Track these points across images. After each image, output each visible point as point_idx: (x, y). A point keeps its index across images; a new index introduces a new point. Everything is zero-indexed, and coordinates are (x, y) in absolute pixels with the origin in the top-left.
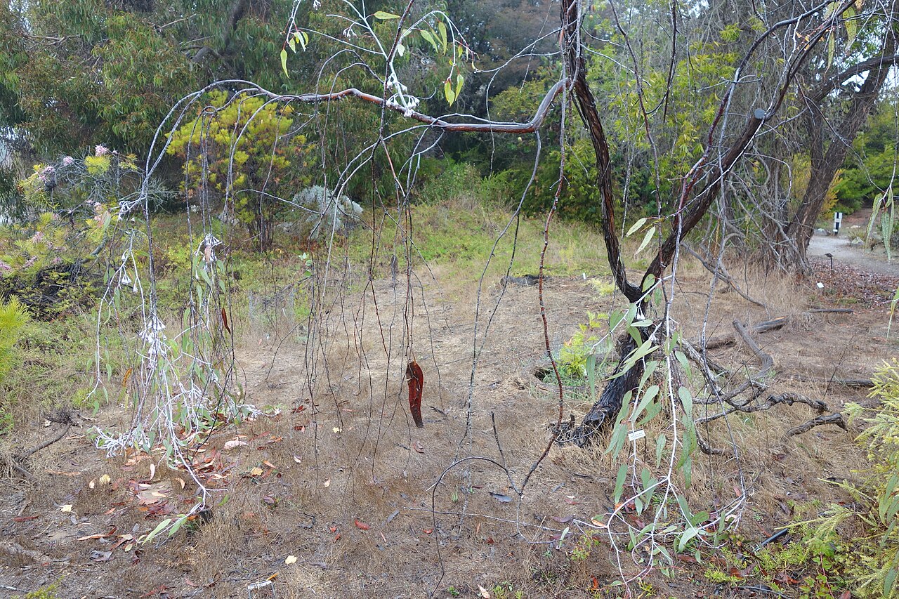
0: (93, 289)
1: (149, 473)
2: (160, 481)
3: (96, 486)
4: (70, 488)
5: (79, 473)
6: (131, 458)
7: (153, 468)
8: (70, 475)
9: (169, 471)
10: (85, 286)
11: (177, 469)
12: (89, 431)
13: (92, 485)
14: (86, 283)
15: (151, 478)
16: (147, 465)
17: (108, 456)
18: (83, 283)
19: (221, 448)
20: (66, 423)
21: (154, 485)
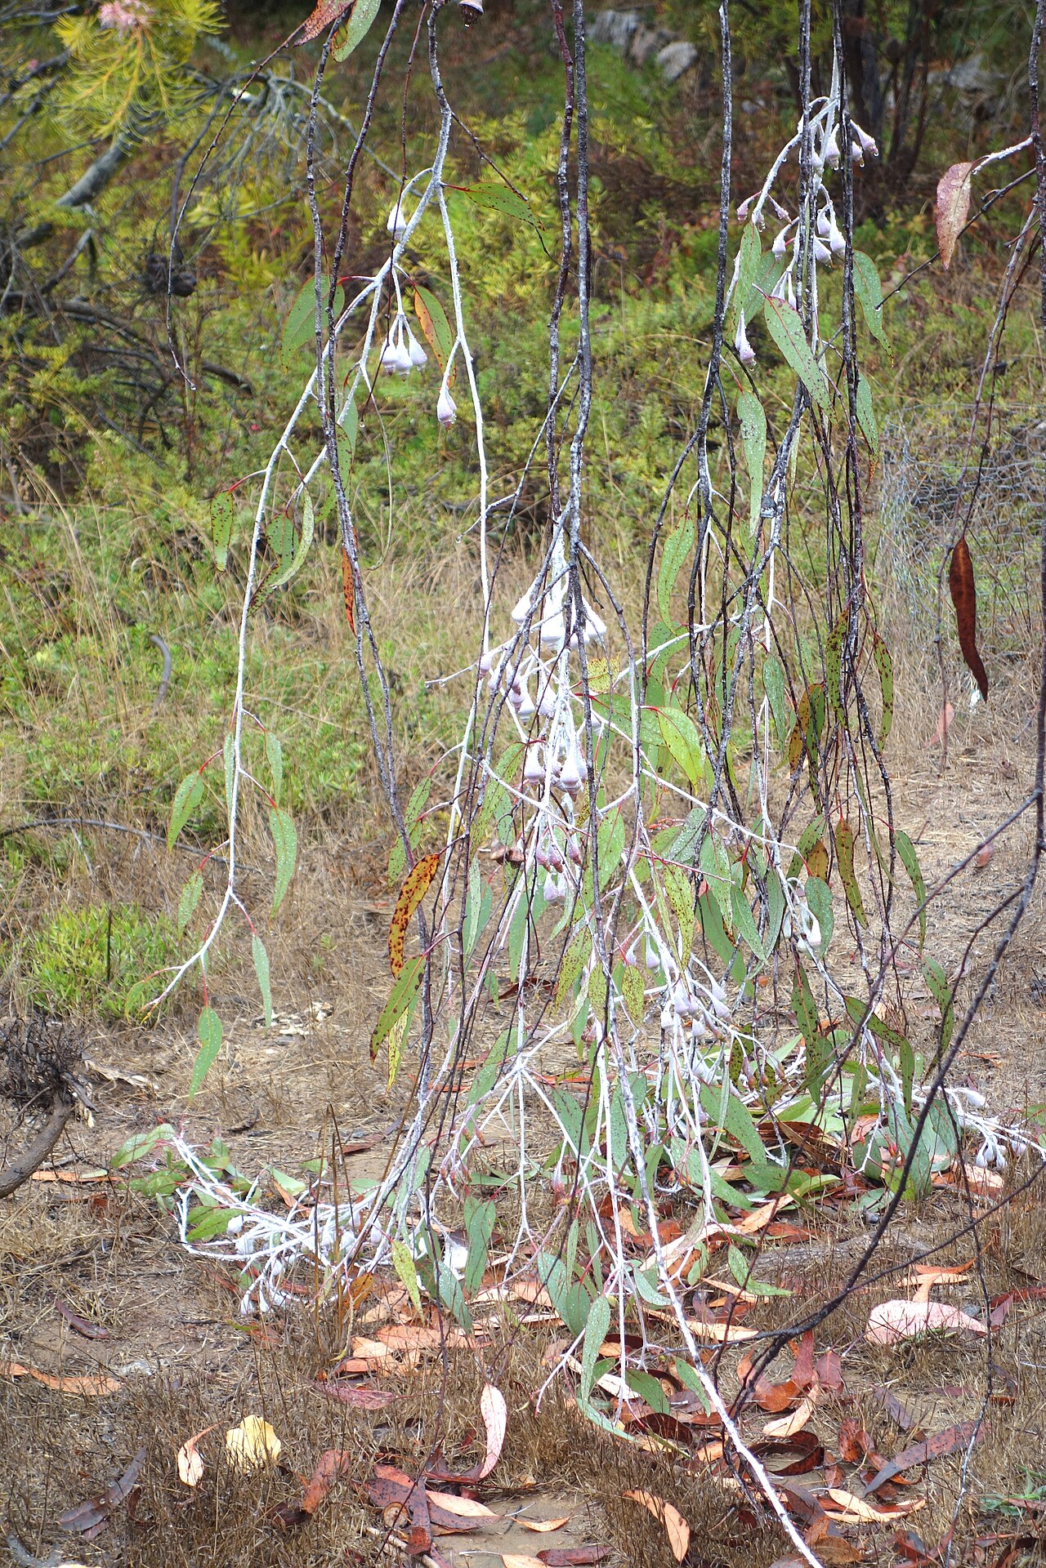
0: (69, 381)
1: (473, 1434)
2: (532, 1492)
3: (208, 1475)
4: (76, 1466)
5: (113, 1385)
6: (371, 1333)
7: (494, 1407)
8: (71, 1386)
9: (582, 1439)
10: (37, 364)
11: (619, 1429)
12: (133, 1146)
13: (190, 1467)
14: (44, 352)
15: (489, 1464)
16: (469, 1390)
17: (245, 1304)
18: (29, 350)
19: (851, 1337)
20: (45, 1104)
21: (508, 1509)
